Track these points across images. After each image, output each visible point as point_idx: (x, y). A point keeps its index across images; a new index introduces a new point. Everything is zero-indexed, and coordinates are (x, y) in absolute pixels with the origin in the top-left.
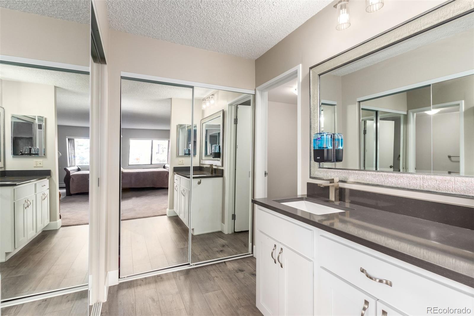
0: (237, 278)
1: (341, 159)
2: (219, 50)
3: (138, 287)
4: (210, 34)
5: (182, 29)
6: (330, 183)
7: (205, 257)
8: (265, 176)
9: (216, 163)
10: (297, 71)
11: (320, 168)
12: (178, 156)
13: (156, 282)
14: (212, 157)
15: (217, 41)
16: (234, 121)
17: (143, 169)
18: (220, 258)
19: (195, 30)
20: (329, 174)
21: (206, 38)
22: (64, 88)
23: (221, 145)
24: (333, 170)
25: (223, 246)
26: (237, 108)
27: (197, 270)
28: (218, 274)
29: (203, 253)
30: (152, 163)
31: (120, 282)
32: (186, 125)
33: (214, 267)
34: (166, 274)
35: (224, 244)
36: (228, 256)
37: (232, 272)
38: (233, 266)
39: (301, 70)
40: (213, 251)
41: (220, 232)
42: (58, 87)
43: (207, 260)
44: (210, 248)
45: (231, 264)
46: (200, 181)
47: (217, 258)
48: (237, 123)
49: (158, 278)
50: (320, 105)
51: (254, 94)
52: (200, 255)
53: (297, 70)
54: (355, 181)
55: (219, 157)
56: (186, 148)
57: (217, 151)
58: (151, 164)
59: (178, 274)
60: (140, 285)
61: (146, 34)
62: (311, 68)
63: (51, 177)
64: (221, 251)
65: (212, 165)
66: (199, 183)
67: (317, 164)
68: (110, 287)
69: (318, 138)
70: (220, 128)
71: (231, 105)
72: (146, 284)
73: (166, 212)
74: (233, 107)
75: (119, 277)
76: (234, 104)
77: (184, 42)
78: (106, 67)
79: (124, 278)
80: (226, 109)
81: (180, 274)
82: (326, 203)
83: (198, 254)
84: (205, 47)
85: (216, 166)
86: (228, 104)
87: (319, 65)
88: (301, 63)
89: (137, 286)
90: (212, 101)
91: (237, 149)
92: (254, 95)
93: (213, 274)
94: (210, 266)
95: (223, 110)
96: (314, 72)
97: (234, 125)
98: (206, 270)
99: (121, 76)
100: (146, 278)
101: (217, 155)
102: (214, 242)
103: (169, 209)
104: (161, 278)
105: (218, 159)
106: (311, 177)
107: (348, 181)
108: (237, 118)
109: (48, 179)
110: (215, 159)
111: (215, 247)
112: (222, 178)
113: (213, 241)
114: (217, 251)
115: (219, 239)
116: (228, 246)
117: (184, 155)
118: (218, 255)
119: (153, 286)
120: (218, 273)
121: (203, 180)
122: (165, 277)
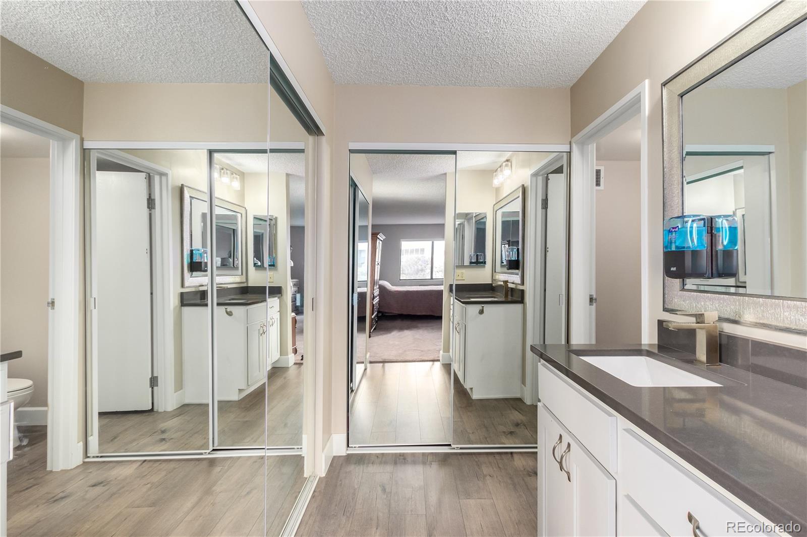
0: (527, 486)
1: (734, 272)
2: (498, 82)
3: (370, 465)
4: (475, 58)
5: (430, 61)
6: (696, 323)
7: (480, 438)
8: (590, 305)
9: (513, 278)
10: (640, 96)
11: (683, 289)
12: (462, 266)
13: (395, 463)
14: (506, 269)
15: (492, 68)
16: (542, 204)
17: (420, 286)
18: (505, 444)
19: (449, 58)
20: (703, 303)
21: (471, 67)
22: (298, 174)
23: (520, 247)
24: (709, 295)
25: (517, 425)
26: (547, 179)
27: (462, 458)
28: (494, 471)
29: (478, 431)
30: (434, 278)
31: (349, 452)
32: (473, 213)
33: (491, 458)
34: (413, 455)
35: (520, 422)
36: (521, 444)
37: (521, 473)
38: (524, 463)
39: (646, 91)
40: (496, 430)
41: (519, 400)
42: (291, 175)
43: (481, 443)
44: (493, 424)
45: (522, 459)
46: (481, 308)
47: (499, 444)
48: (547, 208)
49: (400, 457)
50: (684, 156)
51: (569, 151)
52: (473, 433)
53: (640, 92)
54: (758, 321)
55: (518, 268)
56: (473, 252)
57: (514, 258)
58: (432, 279)
59: (430, 458)
60: (372, 463)
61: (382, 81)
62: (664, 84)
63: (282, 295)
64: (511, 433)
65: (506, 282)
66: (481, 312)
67: (677, 282)
68: (334, 457)
69: (673, 228)
70: (519, 216)
71: (535, 175)
72: (381, 463)
73: (439, 357)
74: (540, 179)
75: (348, 446)
76: (541, 173)
77: (439, 81)
78: (324, 139)
79: (355, 447)
80: (528, 184)
81: (433, 458)
82: (688, 366)
83: (471, 432)
84: (473, 82)
85: (513, 283)
86: (531, 175)
87: (679, 74)
88: (646, 79)
89: (369, 463)
90: (507, 172)
91: (548, 254)
92: (569, 153)
93: (485, 470)
94: (485, 456)
95: (523, 185)
96: (671, 91)
97: (542, 212)
98: (476, 460)
99: (349, 150)
100: (383, 454)
101: (515, 265)
102: (503, 415)
103: (444, 352)
104: (403, 459)
105: (517, 271)
106: (665, 310)
107: (742, 320)
108: (547, 197)
109: (279, 298)
110: (510, 271)
111: (502, 425)
112: (522, 305)
113: (502, 413)
114: (504, 432)
115: (513, 411)
116: (525, 426)
117: (469, 265)
118: (504, 439)
119: (389, 468)
120: (495, 469)
121: (487, 308)
122: (409, 459)
